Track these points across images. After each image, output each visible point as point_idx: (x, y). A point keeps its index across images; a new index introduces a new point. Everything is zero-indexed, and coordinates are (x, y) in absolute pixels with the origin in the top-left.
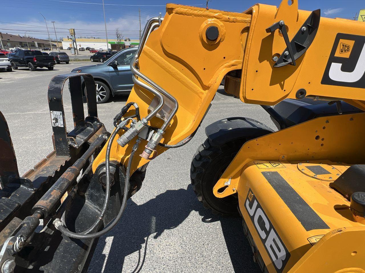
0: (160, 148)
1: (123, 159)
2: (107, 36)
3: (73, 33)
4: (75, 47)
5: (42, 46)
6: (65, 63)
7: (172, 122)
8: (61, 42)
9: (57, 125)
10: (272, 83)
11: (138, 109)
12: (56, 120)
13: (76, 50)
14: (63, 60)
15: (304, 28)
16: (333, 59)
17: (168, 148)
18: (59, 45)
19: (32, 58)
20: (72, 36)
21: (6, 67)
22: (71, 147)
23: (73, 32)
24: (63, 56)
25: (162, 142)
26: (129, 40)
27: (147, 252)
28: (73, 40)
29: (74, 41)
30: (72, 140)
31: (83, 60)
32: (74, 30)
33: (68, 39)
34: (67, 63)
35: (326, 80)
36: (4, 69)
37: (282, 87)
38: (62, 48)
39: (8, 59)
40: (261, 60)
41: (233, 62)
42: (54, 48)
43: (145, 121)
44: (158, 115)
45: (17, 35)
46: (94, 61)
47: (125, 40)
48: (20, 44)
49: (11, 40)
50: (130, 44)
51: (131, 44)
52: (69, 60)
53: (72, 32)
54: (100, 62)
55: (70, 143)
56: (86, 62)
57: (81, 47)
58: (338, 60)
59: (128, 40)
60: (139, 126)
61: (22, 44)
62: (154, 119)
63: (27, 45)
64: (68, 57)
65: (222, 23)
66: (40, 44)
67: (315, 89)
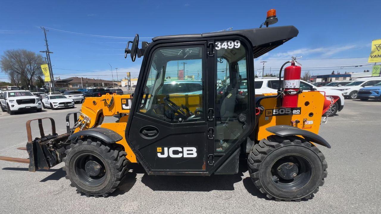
4: (130, 85)
5: (108, 85)
8: (121, 82)
10: (109, 111)
12: (67, 124)
13: (130, 87)
15: (112, 99)
16: (122, 104)
18: (119, 84)
19: (98, 94)
20: (128, 77)
21: (80, 100)
23: (129, 74)
24: (120, 91)
29: (129, 81)
32: (130, 73)
33: (126, 80)
35: (123, 109)
36: (79, 101)
37: (112, 112)
38: (121, 86)
39: (83, 95)
40: (105, 106)
41: (100, 108)
42: (116, 86)
43: (81, 122)
45: (92, 78)
47: (167, 78)
48: (94, 85)
49: (89, 82)
57: (134, 85)
58: (124, 104)
60: (79, 123)
61: (95, 85)
63: (98, 85)
64: (123, 92)
66: (106, 84)
67: (121, 111)
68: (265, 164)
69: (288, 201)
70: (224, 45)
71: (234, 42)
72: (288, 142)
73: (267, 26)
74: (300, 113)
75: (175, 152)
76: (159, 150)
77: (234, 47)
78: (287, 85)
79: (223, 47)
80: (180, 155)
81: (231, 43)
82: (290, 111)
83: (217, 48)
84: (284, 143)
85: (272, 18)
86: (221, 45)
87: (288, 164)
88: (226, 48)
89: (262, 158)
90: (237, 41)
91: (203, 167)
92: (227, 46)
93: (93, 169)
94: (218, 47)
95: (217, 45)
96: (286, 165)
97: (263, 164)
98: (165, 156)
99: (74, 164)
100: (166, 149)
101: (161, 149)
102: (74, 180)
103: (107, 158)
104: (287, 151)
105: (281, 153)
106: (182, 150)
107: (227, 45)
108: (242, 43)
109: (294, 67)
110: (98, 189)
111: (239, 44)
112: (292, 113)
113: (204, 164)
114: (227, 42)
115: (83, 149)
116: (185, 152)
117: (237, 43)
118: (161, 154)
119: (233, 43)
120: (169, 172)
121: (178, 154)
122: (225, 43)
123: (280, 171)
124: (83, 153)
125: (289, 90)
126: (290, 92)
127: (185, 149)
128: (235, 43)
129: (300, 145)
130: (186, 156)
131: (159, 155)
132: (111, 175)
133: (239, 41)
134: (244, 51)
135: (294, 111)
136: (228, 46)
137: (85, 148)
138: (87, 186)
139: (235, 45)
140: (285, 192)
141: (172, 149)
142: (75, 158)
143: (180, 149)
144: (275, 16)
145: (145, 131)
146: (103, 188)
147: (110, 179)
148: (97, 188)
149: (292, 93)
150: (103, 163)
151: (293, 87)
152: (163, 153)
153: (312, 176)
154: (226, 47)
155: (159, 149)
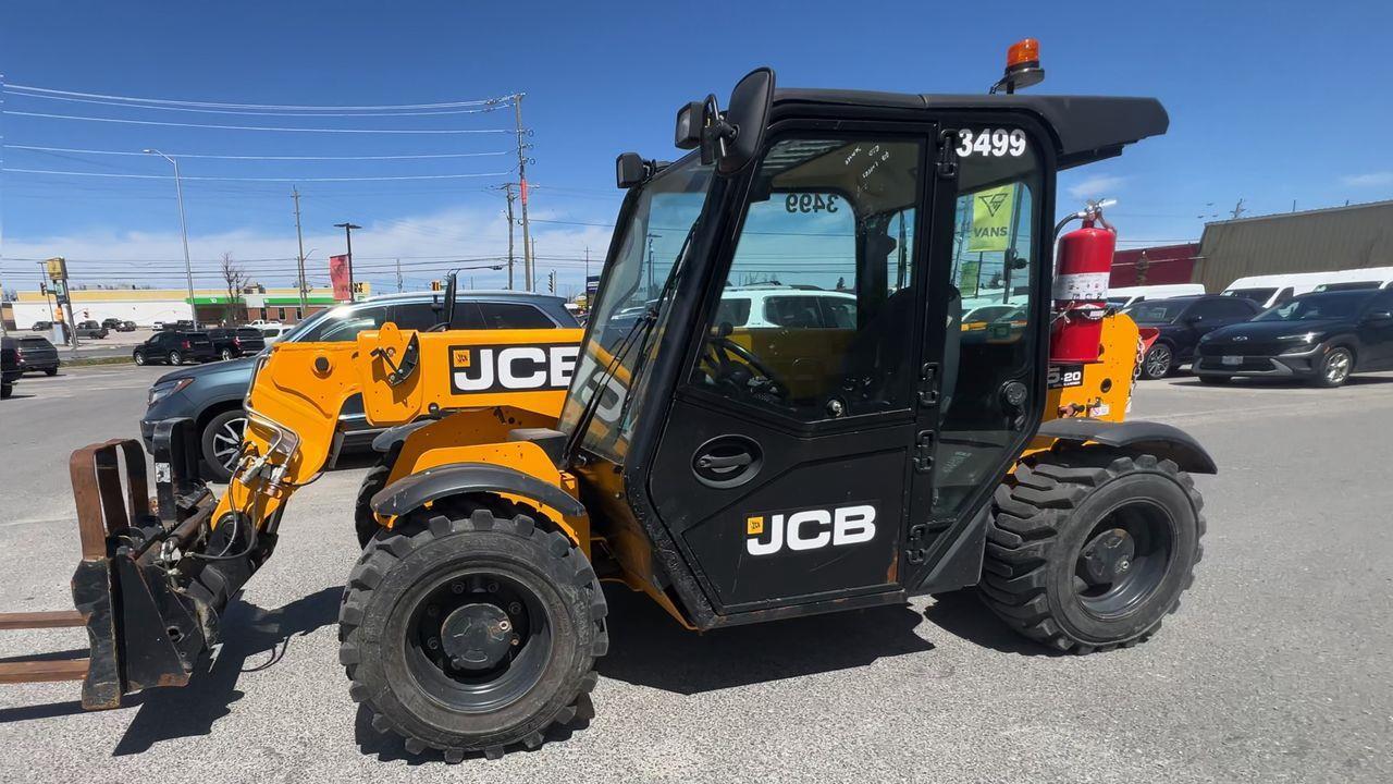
0: (287, 488)
1: (245, 508)
2: (190, 279)
3: (59, 273)
6: (43, 373)
7: (296, 458)
8: (10, 306)
9: (163, 479)
10: (396, 401)
11: (256, 447)
12: (162, 473)
14: (38, 362)
15: (410, 347)
16: (453, 370)
17: (299, 486)
18: (4, 315)
20: (55, 282)
22: (179, 507)
23: (59, 270)
24: (38, 349)
25: (288, 480)
26: (262, 290)
27: (287, 651)
28: (57, 297)
29: (64, 300)
30: (180, 498)
31: (106, 361)
32: (62, 262)
33: (43, 294)
34: (51, 372)
35: (455, 390)
37: (406, 404)
38: (11, 326)
40: (376, 380)
41: (351, 387)
43: (265, 457)
44: (278, 450)
46: (147, 363)
50: (265, 304)
51: (267, 301)
52: (58, 363)
53: (54, 268)
54: (170, 363)
55: (177, 502)
56: (119, 366)
58: (460, 370)
59: (256, 291)
60: (259, 462)
62: (273, 454)
64: (56, 352)
65: (330, 353)
67: (447, 401)
68: (1065, 540)
69: (1110, 648)
70: (982, 143)
71: (1009, 134)
72: (1126, 462)
73: (1010, 91)
74: (1081, 380)
75: (809, 530)
76: (756, 525)
77: (1008, 152)
78: (1074, 291)
79: (978, 147)
80: (822, 540)
81: (1000, 139)
82: (1058, 375)
83: (959, 151)
84: (1117, 469)
85: (1026, 70)
86: (973, 141)
87: (1112, 535)
88: (985, 154)
89: (1060, 520)
90: (1017, 131)
91: (889, 574)
92: (990, 147)
93: (479, 637)
94: (964, 148)
95: (962, 139)
96: (1106, 538)
97: (1061, 540)
98: (774, 547)
99: (406, 624)
100: (777, 520)
101: (761, 525)
102: (401, 700)
103: (562, 581)
104: (1122, 493)
105: (1111, 499)
106: (828, 521)
107: (991, 143)
108: (1031, 140)
109: (1094, 234)
110: (510, 718)
111: (1022, 143)
112: (1062, 382)
113: (893, 561)
114: (991, 134)
115: (458, 552)
116: (841, 525)
117: (1018, 138)
118: (761, 543)
119: (1005, 137)
120: (784, 608)
121: (816, 536)
122: (985, 136)
123: (1090, 558)
124: (453, 571)
125: (1084, 307)
126: (1088, 312)
127: (841, 513)
128: (1013, 138)
129: (1153, 470)
130: (841, 539)
131: (754, 548)
132: (578, 646)
133: (1022, 133)
134: (1031, 165)
135: (1068, 377)
136: (993, 147)
137: (468, 546)
138: (457, 717)
139: (1010, 146)
140: (1106, 621)
141: (798, 519)
142: (413, 597)
143: (822, 516)
144: (1035, 64)
145: (707, 457)
146: (536, 710)
147: (573, 667)
148: (505, 714)
149: (1093, 314)
150: (544, 603)
151: (1095, 297)
152: (765, 538)
153: (1171, 561)
154: (985, 150)
155: (754, 524)
